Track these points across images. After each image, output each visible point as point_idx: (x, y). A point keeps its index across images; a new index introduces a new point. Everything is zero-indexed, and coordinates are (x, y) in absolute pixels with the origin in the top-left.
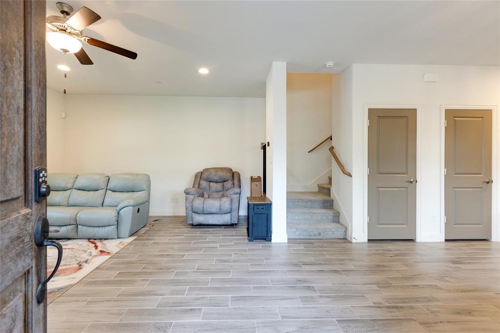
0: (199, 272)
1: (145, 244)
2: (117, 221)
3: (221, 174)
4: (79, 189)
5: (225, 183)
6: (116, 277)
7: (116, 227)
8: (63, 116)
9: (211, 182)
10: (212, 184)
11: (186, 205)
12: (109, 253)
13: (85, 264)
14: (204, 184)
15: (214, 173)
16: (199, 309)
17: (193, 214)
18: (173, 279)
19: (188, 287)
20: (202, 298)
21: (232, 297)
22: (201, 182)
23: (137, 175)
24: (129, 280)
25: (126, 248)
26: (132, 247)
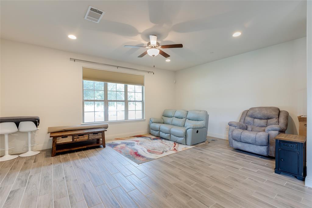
0: (210, 178)
1: (196, 151)
2: (186, 136)
3: (265, 112)
4: (176, 117)
5: (269, 120)
6: (170, 162)
7: (185, 139)
8: (175, 82)
9: (255, 118)
10: (256, 120)
11: (229, 133)
12: (177, 150)
13: (165, 152)
14: (249, 119)
15: (258, 112)
16: (191, 197)
17: (233, 140)
18: (193, 175)
19: (196, 183)
20: (198, 193)
21: (216, 204)
22: (246, 118)
23: (200, 111)
24: (173, 166)
25: (186, 151)
26: (188, 151)
